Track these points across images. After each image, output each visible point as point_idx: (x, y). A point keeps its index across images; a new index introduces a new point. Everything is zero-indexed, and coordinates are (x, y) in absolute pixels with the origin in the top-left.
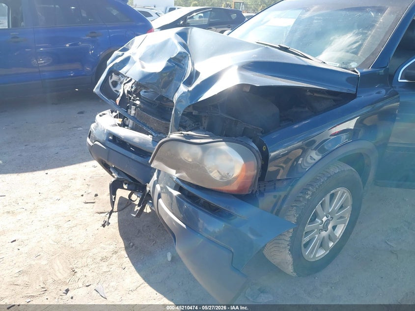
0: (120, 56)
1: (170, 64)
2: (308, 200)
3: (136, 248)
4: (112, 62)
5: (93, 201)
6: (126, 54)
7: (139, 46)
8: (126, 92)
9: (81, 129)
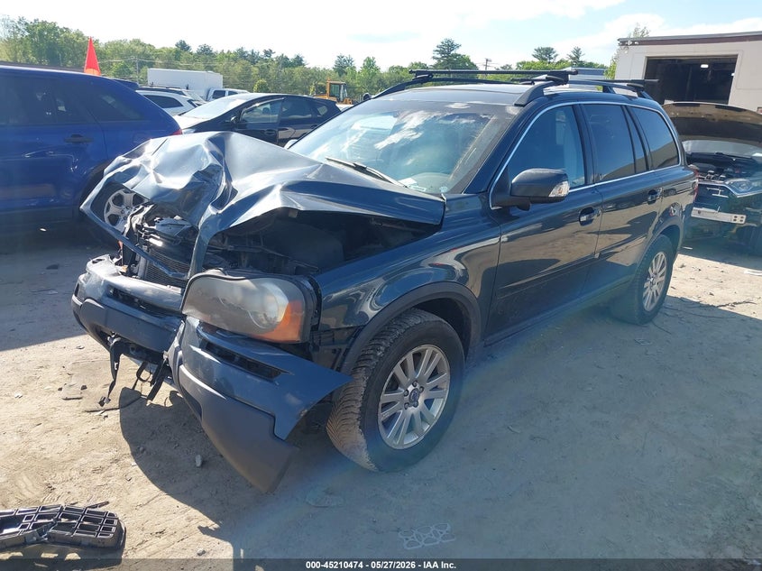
0: (125, 164)
1: (196, 180)
2: (380, 358)
3: (149, 453)
4: (112, 170)
5: (79, 396)
6: (136, 162)
7: (154, 151)
8: (134, 226)
9: (54, 292)
